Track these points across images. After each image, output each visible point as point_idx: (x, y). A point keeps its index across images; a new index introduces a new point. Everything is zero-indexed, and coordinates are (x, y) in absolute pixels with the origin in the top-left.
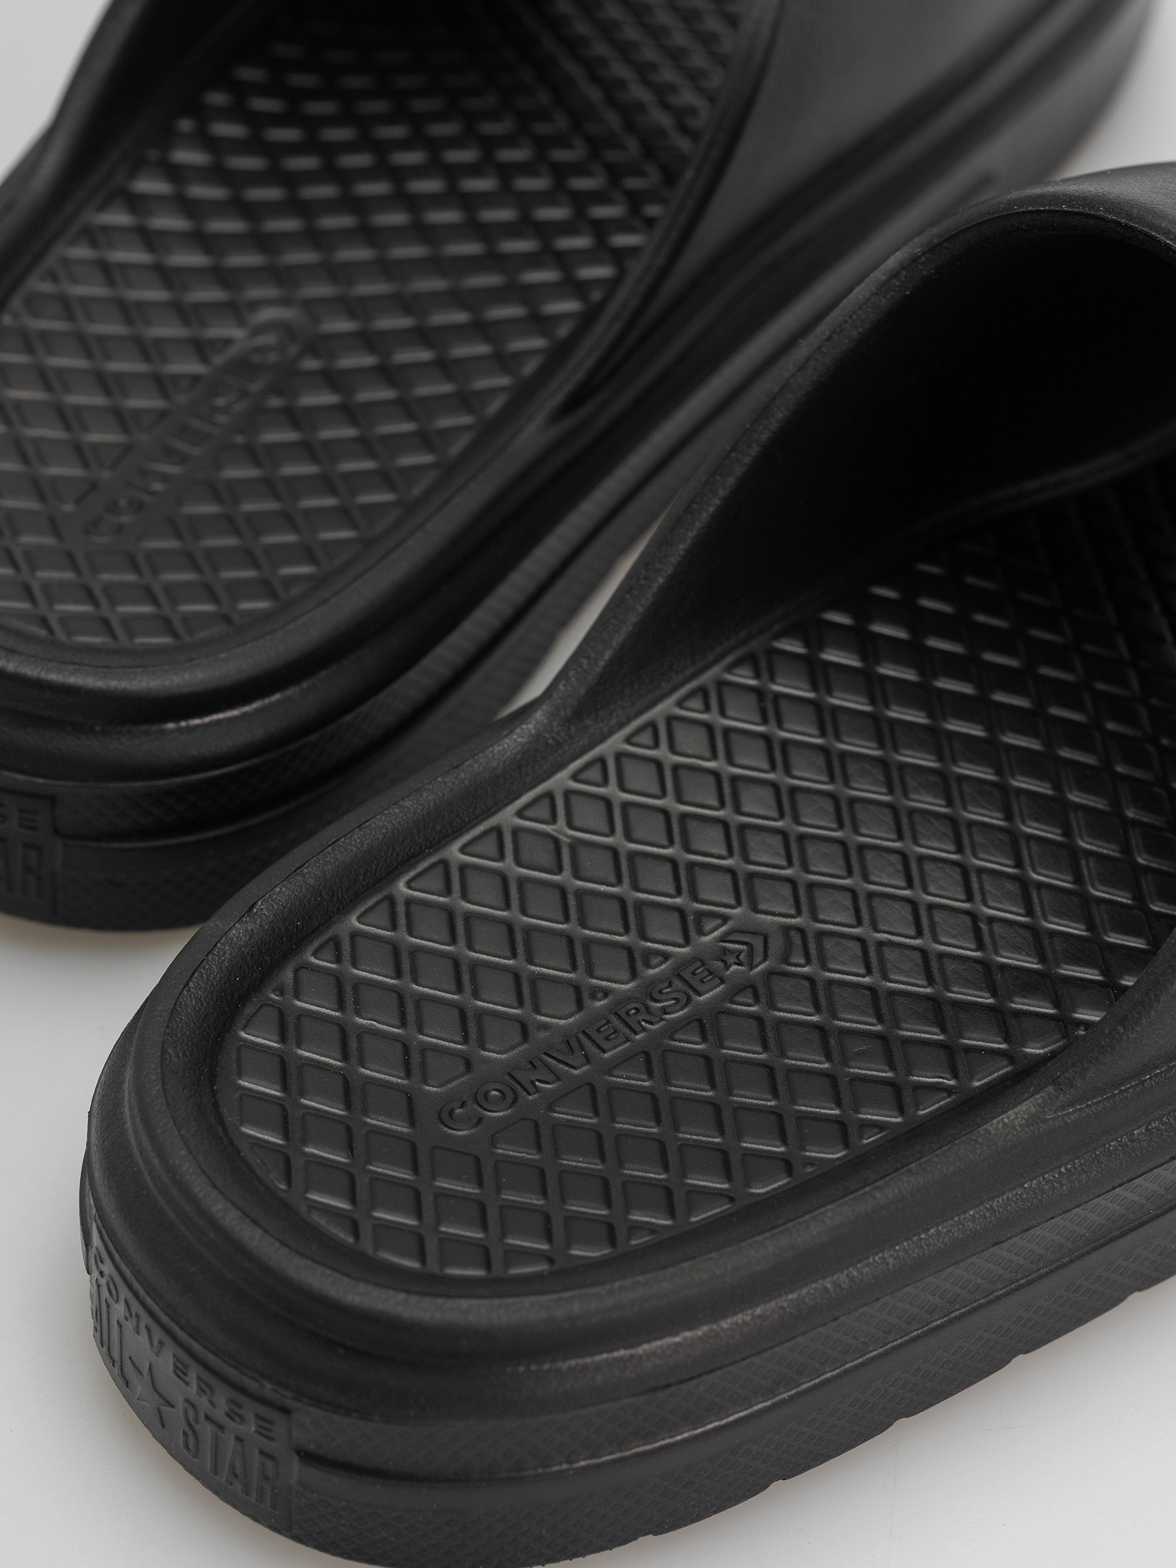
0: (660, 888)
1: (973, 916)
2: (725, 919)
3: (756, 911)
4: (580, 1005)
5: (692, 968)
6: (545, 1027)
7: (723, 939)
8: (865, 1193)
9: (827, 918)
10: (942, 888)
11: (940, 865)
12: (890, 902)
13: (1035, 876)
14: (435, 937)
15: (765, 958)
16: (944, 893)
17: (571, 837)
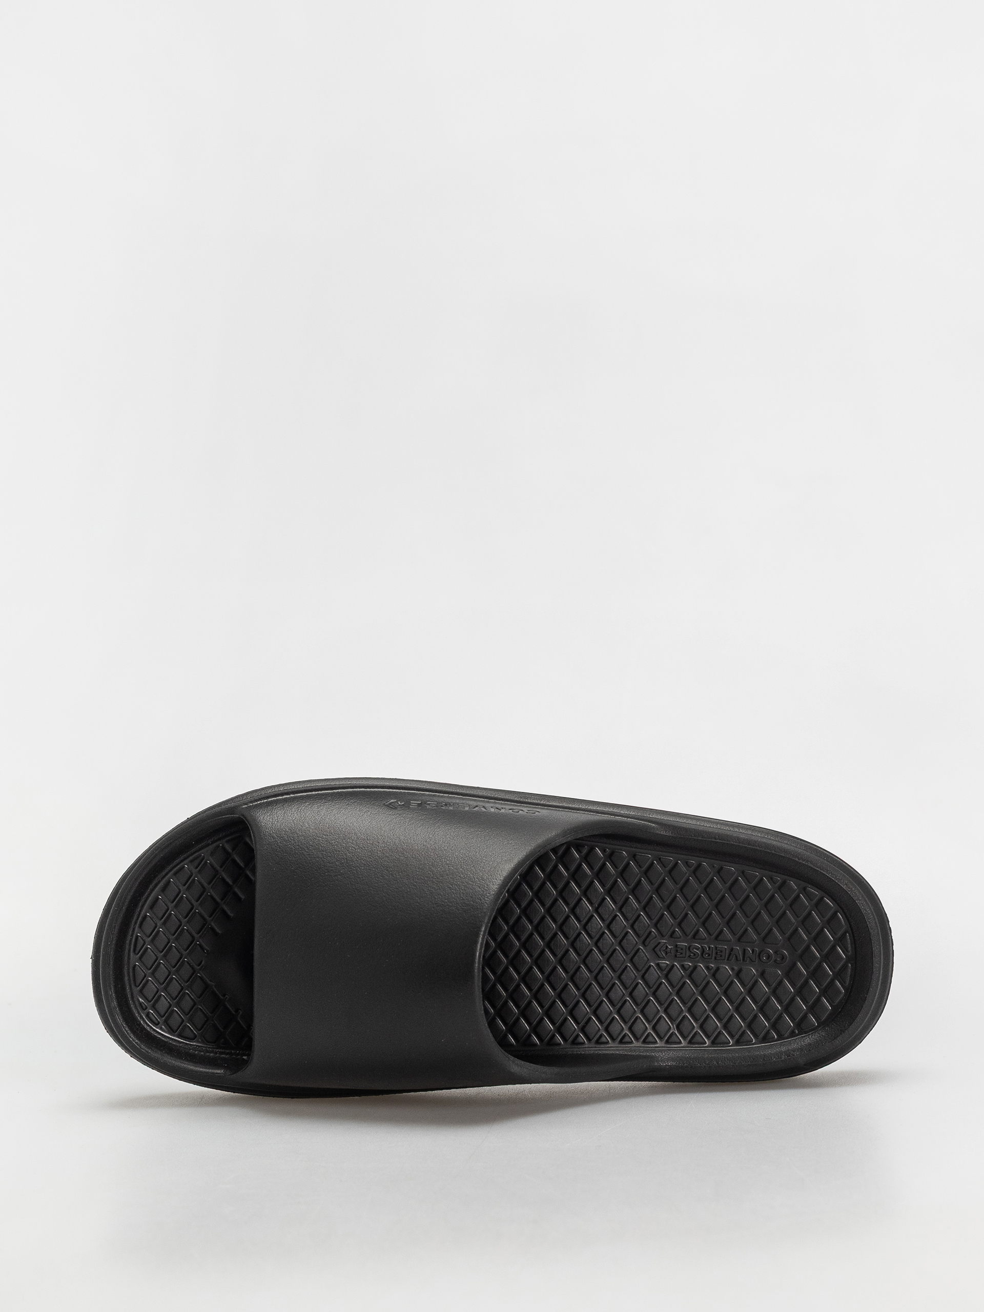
0: (665, 988)
1: (596, 910)
2: (658, 965)
3: (648, 960)
4: (718, 969)
5: (681, 956)
6: (732, 969)
7: (664, 958)
8: (720, 840)
9: (634, 941)
10: (597, 924)
11: (590, 932)
12: (614, 932)
13: (567, 910)
14: (737, 1020)
15: (659, 943)
16: (597, 922)
17: (672, 1025)
